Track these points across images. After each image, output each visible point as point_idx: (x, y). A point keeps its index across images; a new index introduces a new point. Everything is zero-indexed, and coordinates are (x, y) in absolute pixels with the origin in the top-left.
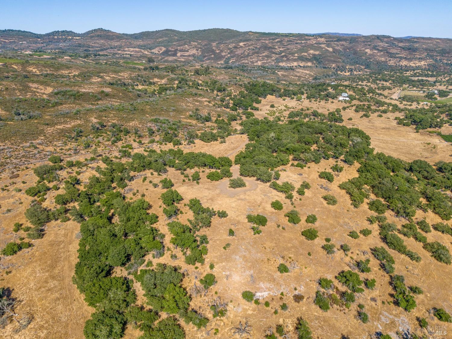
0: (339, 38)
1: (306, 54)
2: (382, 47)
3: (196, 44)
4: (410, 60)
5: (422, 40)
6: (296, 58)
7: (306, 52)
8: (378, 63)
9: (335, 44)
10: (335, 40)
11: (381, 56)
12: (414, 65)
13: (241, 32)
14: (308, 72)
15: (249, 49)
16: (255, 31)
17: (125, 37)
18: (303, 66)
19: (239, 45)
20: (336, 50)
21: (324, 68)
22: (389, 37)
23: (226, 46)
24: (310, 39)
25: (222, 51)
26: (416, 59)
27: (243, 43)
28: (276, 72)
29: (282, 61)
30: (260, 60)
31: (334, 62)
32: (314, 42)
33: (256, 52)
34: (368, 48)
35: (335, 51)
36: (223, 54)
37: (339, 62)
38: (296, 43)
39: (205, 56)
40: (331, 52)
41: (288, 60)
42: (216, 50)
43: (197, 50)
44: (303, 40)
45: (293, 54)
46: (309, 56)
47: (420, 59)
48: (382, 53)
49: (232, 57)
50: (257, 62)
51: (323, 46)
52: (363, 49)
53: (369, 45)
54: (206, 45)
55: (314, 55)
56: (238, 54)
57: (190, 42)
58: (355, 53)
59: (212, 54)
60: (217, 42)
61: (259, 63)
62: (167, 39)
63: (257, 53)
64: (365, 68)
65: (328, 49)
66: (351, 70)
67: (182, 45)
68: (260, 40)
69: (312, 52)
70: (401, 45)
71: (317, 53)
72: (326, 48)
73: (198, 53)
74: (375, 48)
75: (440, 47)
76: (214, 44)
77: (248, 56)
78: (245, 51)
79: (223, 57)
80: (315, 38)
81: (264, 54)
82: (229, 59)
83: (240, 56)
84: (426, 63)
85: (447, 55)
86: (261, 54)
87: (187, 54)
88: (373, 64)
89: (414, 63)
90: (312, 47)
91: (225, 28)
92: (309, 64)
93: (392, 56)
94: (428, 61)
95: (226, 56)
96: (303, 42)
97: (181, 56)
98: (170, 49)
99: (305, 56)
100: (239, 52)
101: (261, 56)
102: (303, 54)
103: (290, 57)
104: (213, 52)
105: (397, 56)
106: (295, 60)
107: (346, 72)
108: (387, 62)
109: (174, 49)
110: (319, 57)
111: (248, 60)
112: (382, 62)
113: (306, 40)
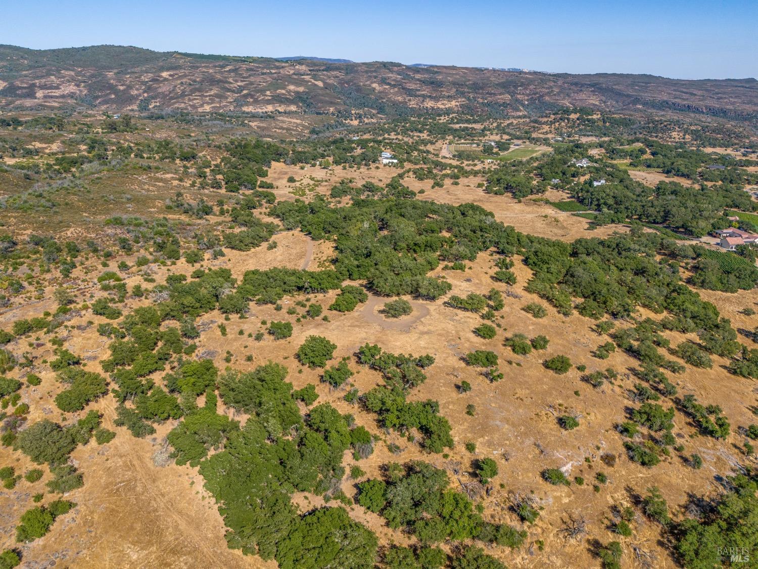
0: (329, 66)
1: (283, 91)
2: (394, 80)
3: (72, 73)
4: (436, 99)
5: (444, 70)
6: (270, 98)
7: (284, 88)
8: (395, 104)
9: (324, 75)
10: (322, 68)
11: (395, 94)
12: (443, 107)
13: (160, 53)
14: (298, 121)
15: (182, 83)
16: (183, 52)
18: (283, 111)
19: (161, 77)
20: (329, 84)
21: (317, 114)
22: (399, 65)
23: (136, 77)
24: (283, 67)
25: (130, 87)
26: (443, 97)
27: (169, 73)
28: (246, 122)
29: (248, 104)
30: (208, 103)
31: (332, 103)
32: (292, 72)
33: (198, 88)
34: (375, 82)
35: (327, 86)
36: (134, 92)
37: (338, 104)
38: (263, 74)
39: (97, 97)
40: (321, 89)
41: (256, 102)
42: (117, 85)
43: (78, 86)
44: (272, 68)
45: (262, 91)
46: (290, 95)
47: (450, 98)
48: (396, 89)
49: (153, 98)
50: (202, 106)
51: (307, 78)
52: (368, 83)
53: (375, 77)
54: (92, 76)
55: (297, 93)
56: (163, 93)
57: (58, 71)
58: (359, 89)
59: (110, 94)
60: (116, 71)
61: (207, 108)
62: (5, 64)
63: (199, 90)
64: (378, 113)
65: (316, 83)
66: (359, 117)
67: (42, 77)
68: (198, 67)
69: (292, 87)
70: (418, 76)
71: (301, 89)
72: (313, 81)
73: (81, 91)
74: (383, 81)
75: (469, 80)
76: (110, 74)
77: (183, 95)
78: (176, 86)
79: (135, 98)
80: (291, 66)
81: (212, 93)
82: (147, 101)
83: (167, 95)
84: (457, 104)
85: (481, 91)
86: (207, 92)
87: (57, 93)
88: (388, 105)
89: (443, 104)
90: (290, 79)
91: (125, 45)
92: (293, 108)
93: (411, 93)
94: (460, 100)
95: (140, 95)
96: (273, 71)
97: (45, 97)
98: (18, 83)
99: (283, 94)
100: (164, 88)
101: (206, 96)
102: (279, 91)
103: (258, 97)
104: (112, 88)
105: (418, 93)
106: (268, 102)
107: (352, 120)
108: (406, 102)
109: (26, 83)
110: (305, 97)
111: (185, 103)
112: (401, 103)
113: (277, 68)
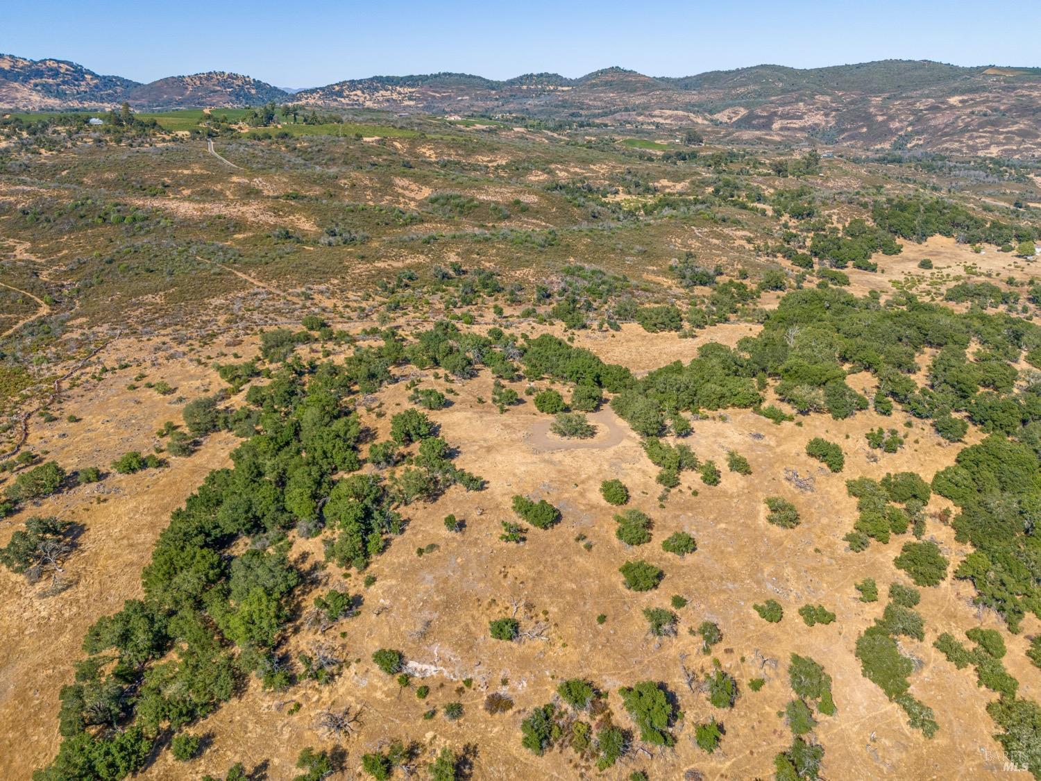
3: (828, 99)
13: (964, 69)
15: (973, 113)
16: (1005, 65)
17: (663, 85)
19: (946, 103)
23: (908, 104)
25: (892, 118)
27: (961, 98)
28: (1031, 176)
30: (998, 144)
33: (992, 122)
36: (895, 125)
39: (843, 131)
42: (876, 115)
43: (826, 115)
49: (917, 133)
50: (987, 147)
54: (852, 103)
56: (935, 126)
57: (812, 96)
59: (862, 126)
60: (886, 95)
61: (994, 151)
62: (756, 88)
63: (993, 124)
67: (790, 103)
68: (1015, 88)
73: (827, 122)
76: (877, 100)
77: (965, 130)
78: (959, 117)
79: (892, 132)
81: (1015, 128)
82: (908, 137)
83: (940, 130)
86: (1006, 126)
87: (797, 124)
91: (917, 59)
95: (901, 129)
97: (781, 129)
98: (759, 112)
100: (940, 120)
101: (1002, 133)
104: (868, 119)
109: (767, 111)
111: (961, 142)
